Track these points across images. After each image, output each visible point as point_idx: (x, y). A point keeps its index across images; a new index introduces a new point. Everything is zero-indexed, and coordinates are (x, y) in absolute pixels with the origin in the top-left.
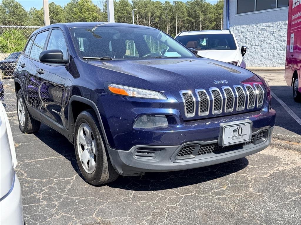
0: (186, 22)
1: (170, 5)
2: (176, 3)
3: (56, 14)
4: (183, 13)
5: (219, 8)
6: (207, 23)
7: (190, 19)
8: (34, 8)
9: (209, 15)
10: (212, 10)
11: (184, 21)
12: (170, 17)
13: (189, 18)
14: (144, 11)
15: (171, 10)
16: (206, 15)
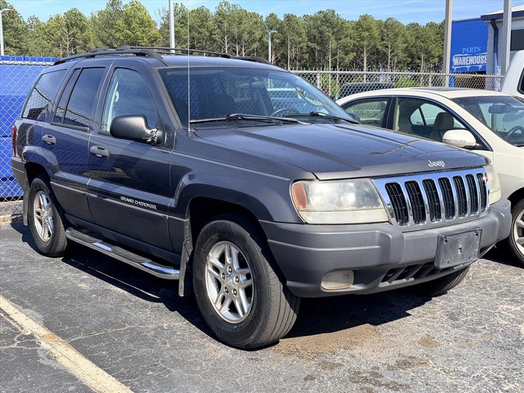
0: (305, 51)
1: (278, 21)
2: (289, 18)
3: (81, 29)
4: (299, 35)
5: (362, 28)
6: (340, 54)
7: (313, 45)
8: (36, 17)
9: (344, 40)
10: (350, 31)
11: (302, 48)
12: (278, 41)
13: (310, 44)
14: (237, 30)
15: (280, 30)
16: (340, 39)
